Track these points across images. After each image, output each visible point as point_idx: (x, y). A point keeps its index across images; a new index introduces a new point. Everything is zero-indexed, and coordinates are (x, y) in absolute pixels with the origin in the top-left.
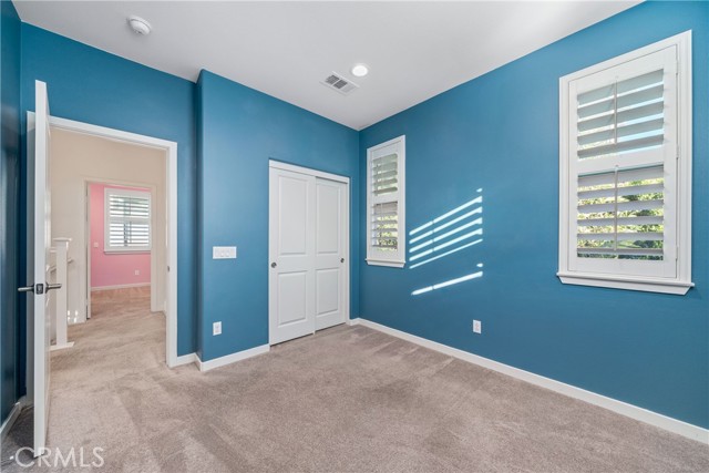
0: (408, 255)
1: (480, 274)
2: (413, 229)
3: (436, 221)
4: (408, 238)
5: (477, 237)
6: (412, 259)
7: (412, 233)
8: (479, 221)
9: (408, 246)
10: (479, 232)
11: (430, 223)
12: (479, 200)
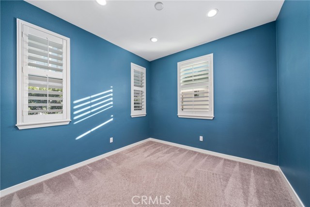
0: (72, 116)
1: (112, 119)
2: (76, 100)
3: (92, 96)
4: (72, 105)
5: (110, 105)
6: (75, 118)
7: (75, 102)
8: (112, 99)
9: (72, 110)
10: (112, 103)
11: (89, 98)
12: (111, 90)
